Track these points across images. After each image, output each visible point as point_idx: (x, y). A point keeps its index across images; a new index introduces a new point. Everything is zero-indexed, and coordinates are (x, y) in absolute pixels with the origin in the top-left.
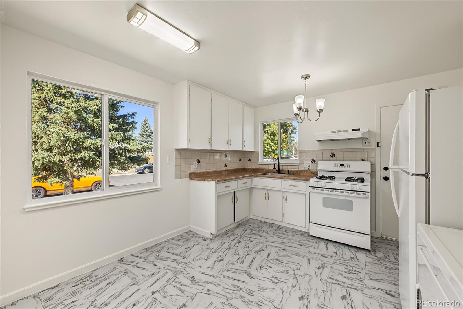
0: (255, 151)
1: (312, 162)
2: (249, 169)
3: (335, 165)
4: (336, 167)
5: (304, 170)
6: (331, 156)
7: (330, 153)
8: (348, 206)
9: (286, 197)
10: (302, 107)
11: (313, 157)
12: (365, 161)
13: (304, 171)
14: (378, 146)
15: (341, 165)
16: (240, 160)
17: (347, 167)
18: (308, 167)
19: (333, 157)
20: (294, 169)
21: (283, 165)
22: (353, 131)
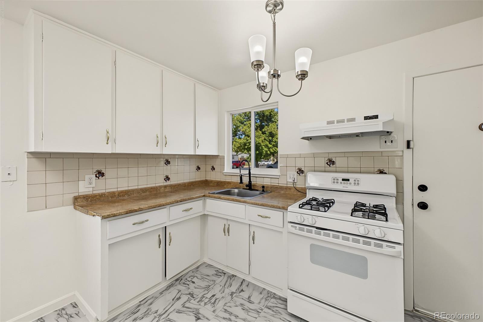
0: (220, 155)
1: (299, 172)
2: (211, 181)
3: (335, 181)
4: (336, 183)
5: (286, 185)
6: (327, 163)
7: (326, 159)
9: (254, 234)
11: (300, 164)
12: (386, 173)
13: (287, 188)
14: (408, 147)
15: (343, 180)
16: (198, 168)
17: (355, 183)
18: (292, 181)
19: (331, 165)
20: (272, 184)
21: (256, 177)
22: (366, 120)
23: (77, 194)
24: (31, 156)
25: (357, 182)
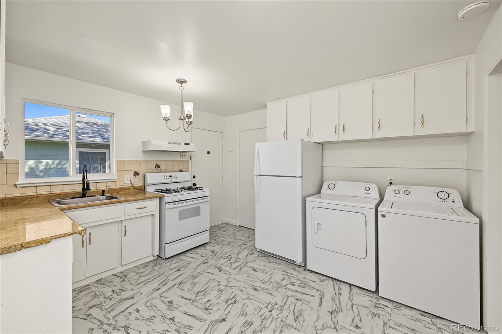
1: (135, 175)
3: (166, 177)
5: (123, 186)
6: (155, 167)
7: (154, 164)
8: (196, 212)
9: (126, 228)
11: (136, 169)
12: (183, 171)
13: (125, 189)
14: (190, 159)
15: (169, 176)
17: (175, 178)
18: (129, 182)
19: (158, 168)
22: (185, 145)
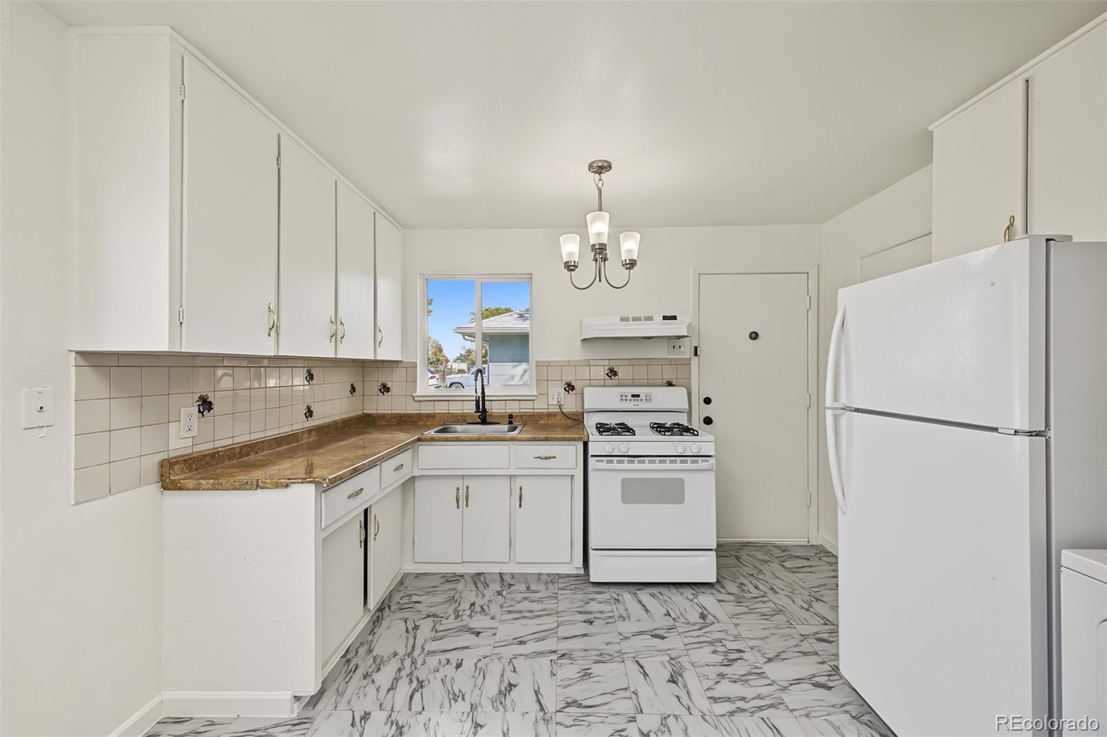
0: (404, 360)
1: (567, 389)
2: (383, 416)
3: (623, 398)
4: (624, 401)
5: (546, 411)
6: (607, 374)
7: (606, 368)
8: (672, 493)
9: (521, 491)
10: (606, 245)
11: (568, 378)
12: (674, 385)
13: (550, 415)
14: (696, 354)
15: (633, 396)
16: (353, 389)
17: (646, 399)
18: (556, 403)
19: (614, 377)
20: (522, 411)
21: (491, 401)
22: (665, 321)
23: (164, 456)
24: (82, 362)
25: (648, 398)
